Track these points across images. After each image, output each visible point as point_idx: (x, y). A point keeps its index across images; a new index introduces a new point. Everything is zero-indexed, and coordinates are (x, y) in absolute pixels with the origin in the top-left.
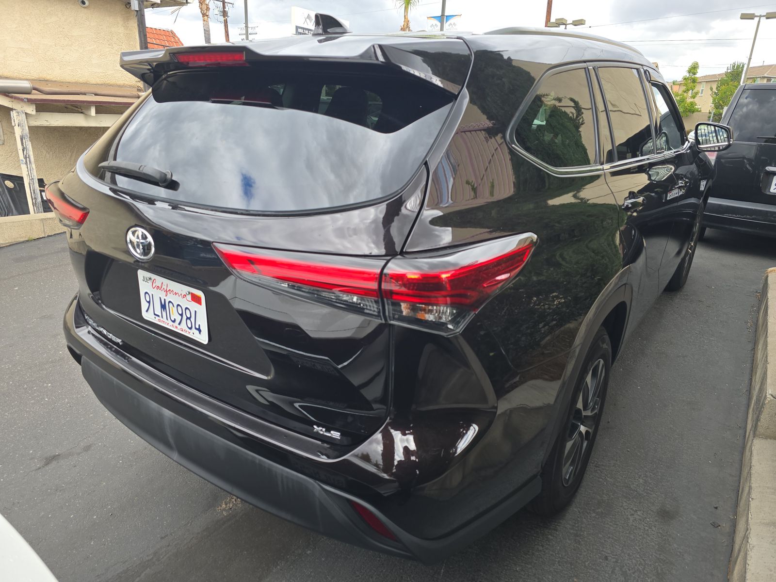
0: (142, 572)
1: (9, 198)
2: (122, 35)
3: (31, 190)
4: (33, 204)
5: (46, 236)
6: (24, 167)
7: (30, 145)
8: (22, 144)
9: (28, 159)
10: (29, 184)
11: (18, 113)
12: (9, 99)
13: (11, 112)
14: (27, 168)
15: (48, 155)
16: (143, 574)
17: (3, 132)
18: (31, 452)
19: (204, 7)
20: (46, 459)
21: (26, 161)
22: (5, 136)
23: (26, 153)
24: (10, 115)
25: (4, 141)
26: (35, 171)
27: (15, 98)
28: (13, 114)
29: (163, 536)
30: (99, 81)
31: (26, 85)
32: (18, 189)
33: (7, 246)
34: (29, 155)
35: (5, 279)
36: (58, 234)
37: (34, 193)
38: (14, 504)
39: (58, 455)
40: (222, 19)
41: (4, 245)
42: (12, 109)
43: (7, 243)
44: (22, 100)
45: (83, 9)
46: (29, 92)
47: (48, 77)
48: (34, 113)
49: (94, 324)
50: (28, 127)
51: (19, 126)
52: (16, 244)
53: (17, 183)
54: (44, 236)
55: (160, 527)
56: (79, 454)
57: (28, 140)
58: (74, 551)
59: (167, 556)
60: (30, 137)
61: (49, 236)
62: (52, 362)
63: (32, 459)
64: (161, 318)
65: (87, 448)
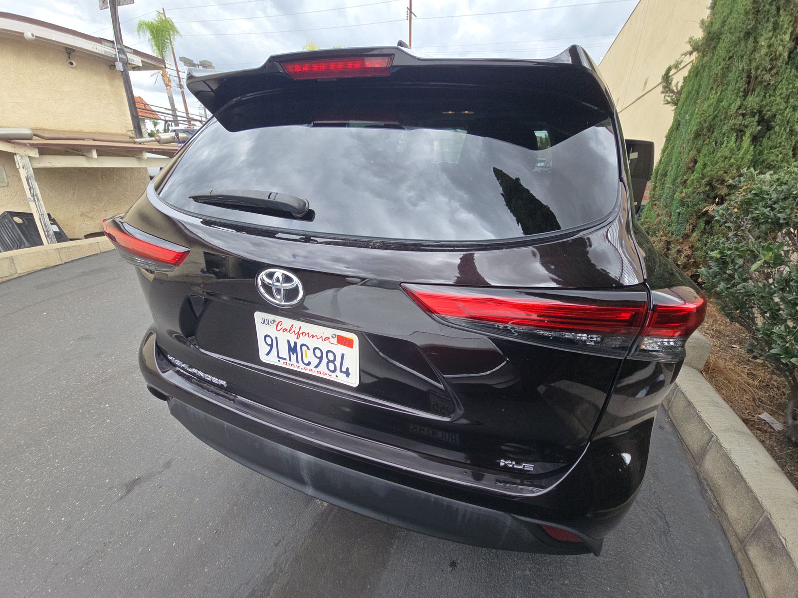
0: (270, 589)
1: (19, 231)
2: (109, 91)
3: (42, 224)
4: (46, 236)
5: (63, 262)
6: (32, 204)
7: (36, 184)
8: (29, 184)
9: (35, 197)
10: (40, 219)
11: (21, 156)
12: (12, 145)
13: (15, 156)
14: (36, 205)
15: (51, 194)
16: (271, 593)
17: (6, 176)
18: (107, 481)
19: (166, 79)
20: (126, 485)
21: (34, 199)
22: (9, 179)
23: (33, 192)
24: (14, 159)
25: (8, 183)
26: (44, 207)
27: (18, 144)
28: (17, 158)
29: (276, 542)
30: (92, 130)
31: (27, 132)
32: (27, 223)
33: (25, 275)
34: (36, 194)
35: (31, 306)
36: (74, 260)
37: (46, 226)
38: (105, 544)
39: (138, 479)
40: (179, 90)
41: (22, 275)
42: (15, 154)
43: (25, 272)
44: (25, 145)
45: (71, 69)
46: (30, 138)
47: (44, 127)
48: (37, 156)
49: (184, 366)
50: (33, 169)
51: (23, 168)
52: (35, 272)
53: (25, 219)
54: (61, 263)
55: (270, 533)
56: (161, 472)
57: (34, 180)
58: (190, 585)
59: (288, 563)
60: (35, 178)
61: (66, 263)
62: (103, 381)
63: (110, 489)
64: (288, 362)
65: (168, 465)
